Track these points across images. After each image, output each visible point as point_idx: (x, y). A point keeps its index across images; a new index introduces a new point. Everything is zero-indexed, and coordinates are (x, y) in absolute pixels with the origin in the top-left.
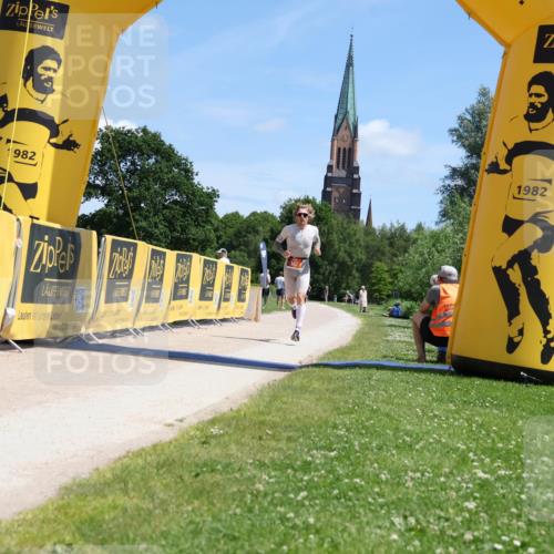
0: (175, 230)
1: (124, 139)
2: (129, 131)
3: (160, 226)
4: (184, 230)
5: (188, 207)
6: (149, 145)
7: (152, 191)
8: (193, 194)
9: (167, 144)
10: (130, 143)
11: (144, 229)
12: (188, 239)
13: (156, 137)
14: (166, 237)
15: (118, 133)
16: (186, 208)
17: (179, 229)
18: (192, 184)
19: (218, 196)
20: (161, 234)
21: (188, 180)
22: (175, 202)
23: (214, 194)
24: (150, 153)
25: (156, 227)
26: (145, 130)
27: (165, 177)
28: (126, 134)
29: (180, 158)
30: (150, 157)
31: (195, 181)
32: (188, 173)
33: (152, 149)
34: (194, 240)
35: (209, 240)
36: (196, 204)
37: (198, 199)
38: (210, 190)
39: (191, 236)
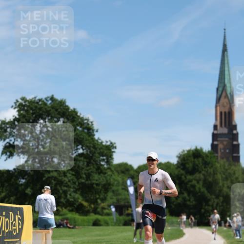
0: (81, 177)
1: (36, 107)
2: (40, 100)
3: (68, 175)
4: (88, 176)
6: (56, 110)
8: (94, 147)
9: (72, 108)
10: (40, 109)
11: (55, 178)
12: (92, 184)
13: (62, 103)
14: (74, 183)
15: (32, 102)
16: (88, 158)
17: (84, 176)
18: (93, 139)
19: (115, 148)
20: (69, 181)
21: (90, 136)
23: (113, 146)
24: (58, 116)
26: (52, 98)
28: (37, 103)
29: (82, 119)
31: (96, 137)
32: (89, 129)
33: (59, 113)
34: (97, 185)
35: (109, 184)
36: (97, 155)
37: (98, 151)
38: (109, 143)
39: (94, 182)
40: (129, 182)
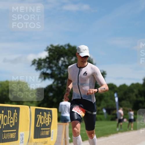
13: (74, 48)
24: (72, 56)
26: (69, 45)
28: (60, 48)
30: (72, 58)
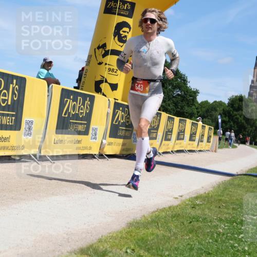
0: (178, 108)
3: (171, 106)
4: (182, 108)
5: (185, 97)
7: (168, 89)
8: (187, 91)
14: (174, 111)
16: (183, 98)
17: (180, 107)
18: (187, 87)
19: (199, 93)
20: (171, 109)
21: (185, 85)
22: (178, 95)
23: (197, 92)
25: (169, 106)
27: (174, 83)
29: (181, 74)
31: (188, 86)
32: (185, 81)
34: (187, 113)
35: (193, 113)
36: (188, 96)
37: (189, 93)
38: (195, 90)
39: (185, 111)
40: (219, 117)
